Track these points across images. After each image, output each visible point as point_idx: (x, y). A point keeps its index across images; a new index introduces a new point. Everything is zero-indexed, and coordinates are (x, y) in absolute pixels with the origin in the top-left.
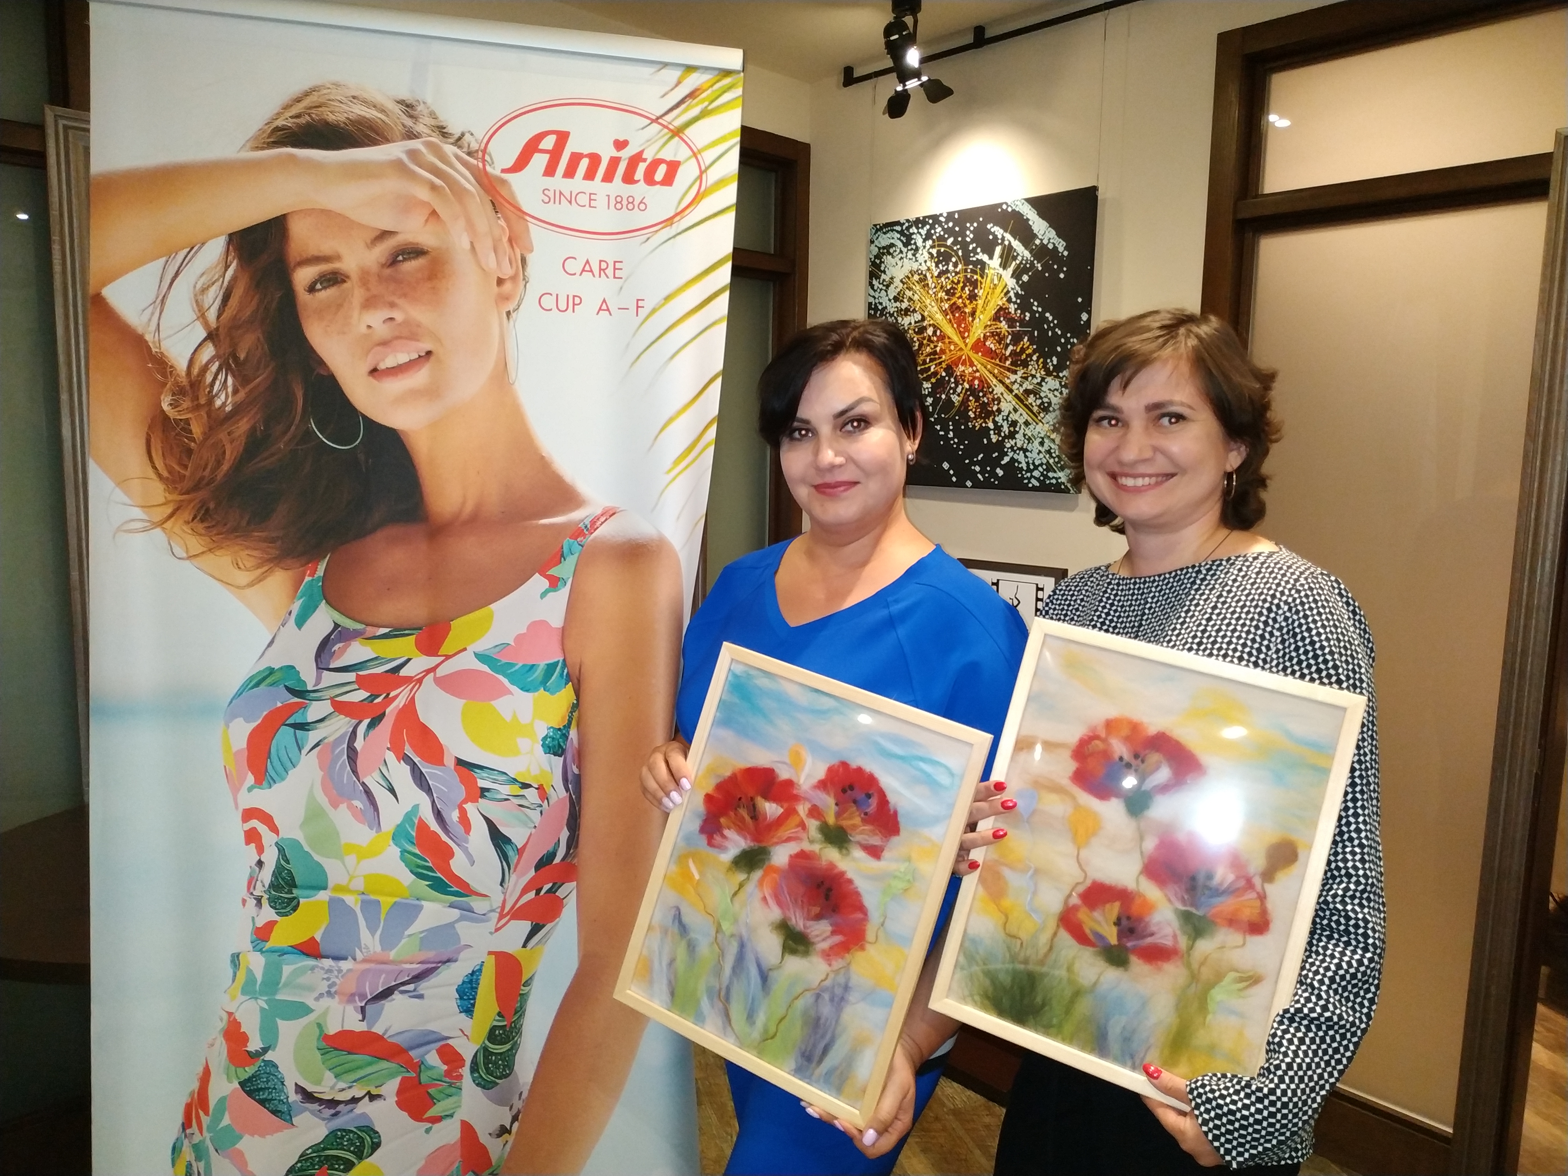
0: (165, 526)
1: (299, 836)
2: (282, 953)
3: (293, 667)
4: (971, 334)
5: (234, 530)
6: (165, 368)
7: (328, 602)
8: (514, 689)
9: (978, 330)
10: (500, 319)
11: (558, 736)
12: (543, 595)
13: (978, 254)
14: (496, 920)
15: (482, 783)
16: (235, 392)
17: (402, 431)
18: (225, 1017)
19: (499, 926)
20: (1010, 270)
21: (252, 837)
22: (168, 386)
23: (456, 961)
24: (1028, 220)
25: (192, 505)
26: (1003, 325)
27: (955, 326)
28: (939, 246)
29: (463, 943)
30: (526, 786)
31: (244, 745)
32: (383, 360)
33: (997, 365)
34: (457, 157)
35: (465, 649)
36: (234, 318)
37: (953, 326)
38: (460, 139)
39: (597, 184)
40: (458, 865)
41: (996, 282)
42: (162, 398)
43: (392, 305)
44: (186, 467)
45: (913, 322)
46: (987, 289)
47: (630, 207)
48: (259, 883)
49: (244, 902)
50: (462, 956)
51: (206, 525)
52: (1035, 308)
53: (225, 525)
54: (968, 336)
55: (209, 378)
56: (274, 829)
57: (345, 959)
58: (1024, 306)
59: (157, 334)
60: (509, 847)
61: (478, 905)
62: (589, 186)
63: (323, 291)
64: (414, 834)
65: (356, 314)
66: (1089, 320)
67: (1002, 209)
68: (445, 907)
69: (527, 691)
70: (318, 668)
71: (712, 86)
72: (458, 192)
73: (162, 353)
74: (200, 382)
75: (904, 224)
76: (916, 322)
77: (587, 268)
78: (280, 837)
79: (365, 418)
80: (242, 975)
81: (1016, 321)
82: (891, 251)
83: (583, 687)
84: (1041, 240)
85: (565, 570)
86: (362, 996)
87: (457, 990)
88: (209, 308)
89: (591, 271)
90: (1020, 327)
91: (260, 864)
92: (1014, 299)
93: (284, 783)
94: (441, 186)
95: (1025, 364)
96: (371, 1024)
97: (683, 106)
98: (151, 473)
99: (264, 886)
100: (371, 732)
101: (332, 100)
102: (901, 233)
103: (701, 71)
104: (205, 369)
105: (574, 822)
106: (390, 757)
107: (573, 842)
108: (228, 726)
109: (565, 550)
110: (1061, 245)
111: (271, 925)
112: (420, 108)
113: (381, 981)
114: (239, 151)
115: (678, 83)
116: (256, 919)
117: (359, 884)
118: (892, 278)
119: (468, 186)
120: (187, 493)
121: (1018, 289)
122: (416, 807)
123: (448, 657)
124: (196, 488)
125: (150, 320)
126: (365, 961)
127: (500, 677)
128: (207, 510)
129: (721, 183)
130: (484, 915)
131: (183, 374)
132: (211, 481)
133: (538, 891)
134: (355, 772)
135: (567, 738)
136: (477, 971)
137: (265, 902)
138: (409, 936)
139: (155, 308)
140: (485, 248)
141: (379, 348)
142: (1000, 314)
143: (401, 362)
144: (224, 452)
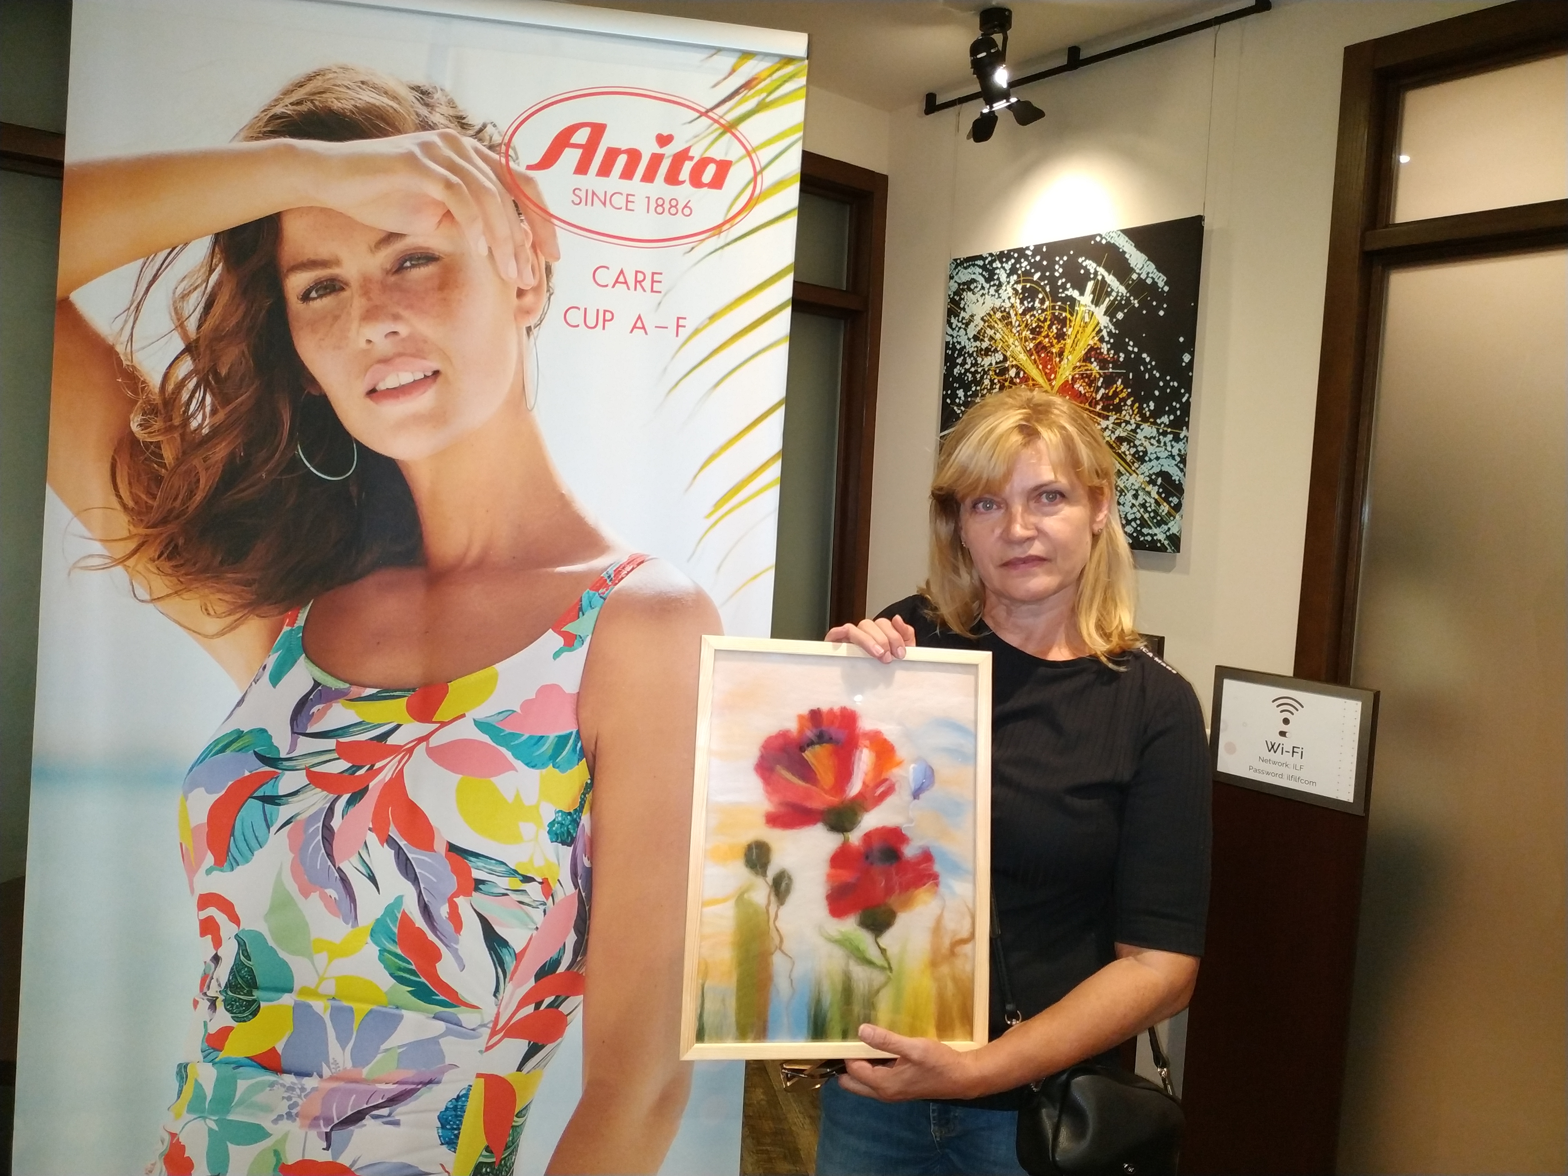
0: (127, 563)
1: (262, 928)
2: (238, 1065)
3: (263, 731)
4: (1058, 376)
5: (205, 570)
6: (136, 384)
7: (308, 657)
8: (518, 764)
9: (1065, 371)
10: (519, 336)
11: (567, 822)
12: (556, 655)
13: (1067, 290)
14: (487, 1037)
15: (476, 874)
16: (214, 412)
17: (402, 462)
18: (167, 1138)
19: (490, 1043)
20: (1103, 307)
21: (208, 927)
22: (139, 403)
23: (438, 1082)
24: (1124, 253)
25: (158, 541)
26: (1095, 367)
27: (1041, 367)
28: (1025, 281)
29: (448, 1061)
30: (527, 879)
31: (204, 819)
32: (383, 379)
33: (1087, 409)
34: (477, 151)
35: (463, 716)
36: (216, 329)
37: (1038, 367)
38: (481, 131)
39: (636, 184)
40: (446, 969)
41: (1087, 320)
42: (132, 416)
43: (396, 317)
44: (154, 497)
45: (994, 363)
46: (1077, 328)
47: (673, 210)
48: (214, 983)
49: (196, 1003)
50: (446, 1077)
51: (173, 563)
52: (1130, 348)
53: (195, 564)
54: (1055, 378)
55: (185, 396)
56: (235, 919)
57: (309, 1075)
58: (1118, 345)
59: (129, 344)
60: (505, 950)
61: (467, 1017)
62: (626, 186)
63: (318, 300)
64: (396, 931)
65: (355, 325)
66: (1192, 361)
67: (1095, 241)
68: (428, 1018)
69: (533, 767)
70: (293, 732)
71: (770, 75)
72: (476, 190)
73: (133, 367)
74: (175, 400)
75: (986, 258)
76: (997, 363)
77: (620, 279)
78: (241, 928)
79: (361, 446)
80: (189, 1089)
81: (1109, 362)
82: (972, 287)
83: (599, 764)
84: (1139, 274)
85: (583, 626)
86: (328, 1120)
87: (439, 1118)
88: (190, 316)
89: (626, 283)
90: (1113, 368)
91: (216, 959)
92: (1107, 339)
93: (247, 865)
94: (458, 184)
95: (1118, 409)
96: (337, 1154)
97: (737, 98)
98: (114, 502)
99: (219, 985)
100: (352, 810)
101: (339, 86)
102: (984, 267)
103: (760, 57)
104: (181, 385)
105: (582, 925)
106: (372, 839)
107: (581, 948)
108: (186, 798)
109: (585, 603)
110: (1161, 280)
111: (225, 1032)
112: (438, 95)
113: (351, 1103)
114: (231, 141)
115: (733, 71)
116: (209, 1024)
117: (329, 987)
118: (972, 316)
119: (488, 184)
120: (154, 526)
121: (1112, 327)
122: (399, 900)
123: (443, 724)
124: (164, 521)
125: (122, 329)
126: (332, 1078)
127: (503, 750)
128: (176, 546)
129: (779, 185)
130: (473, 1030)
131: (157, 390)
132: (183, 512)
133: (538, 1005)
134: (330, 855)
135: (578, 824)
136: (463, 1096)
137: (220, 1005)
138: (387, 1050)
139: (128, 316)
140: (505, 253)
141: (378, 366)
142: (1092, 354)
143: (403, 383)
144: (198, 480)
